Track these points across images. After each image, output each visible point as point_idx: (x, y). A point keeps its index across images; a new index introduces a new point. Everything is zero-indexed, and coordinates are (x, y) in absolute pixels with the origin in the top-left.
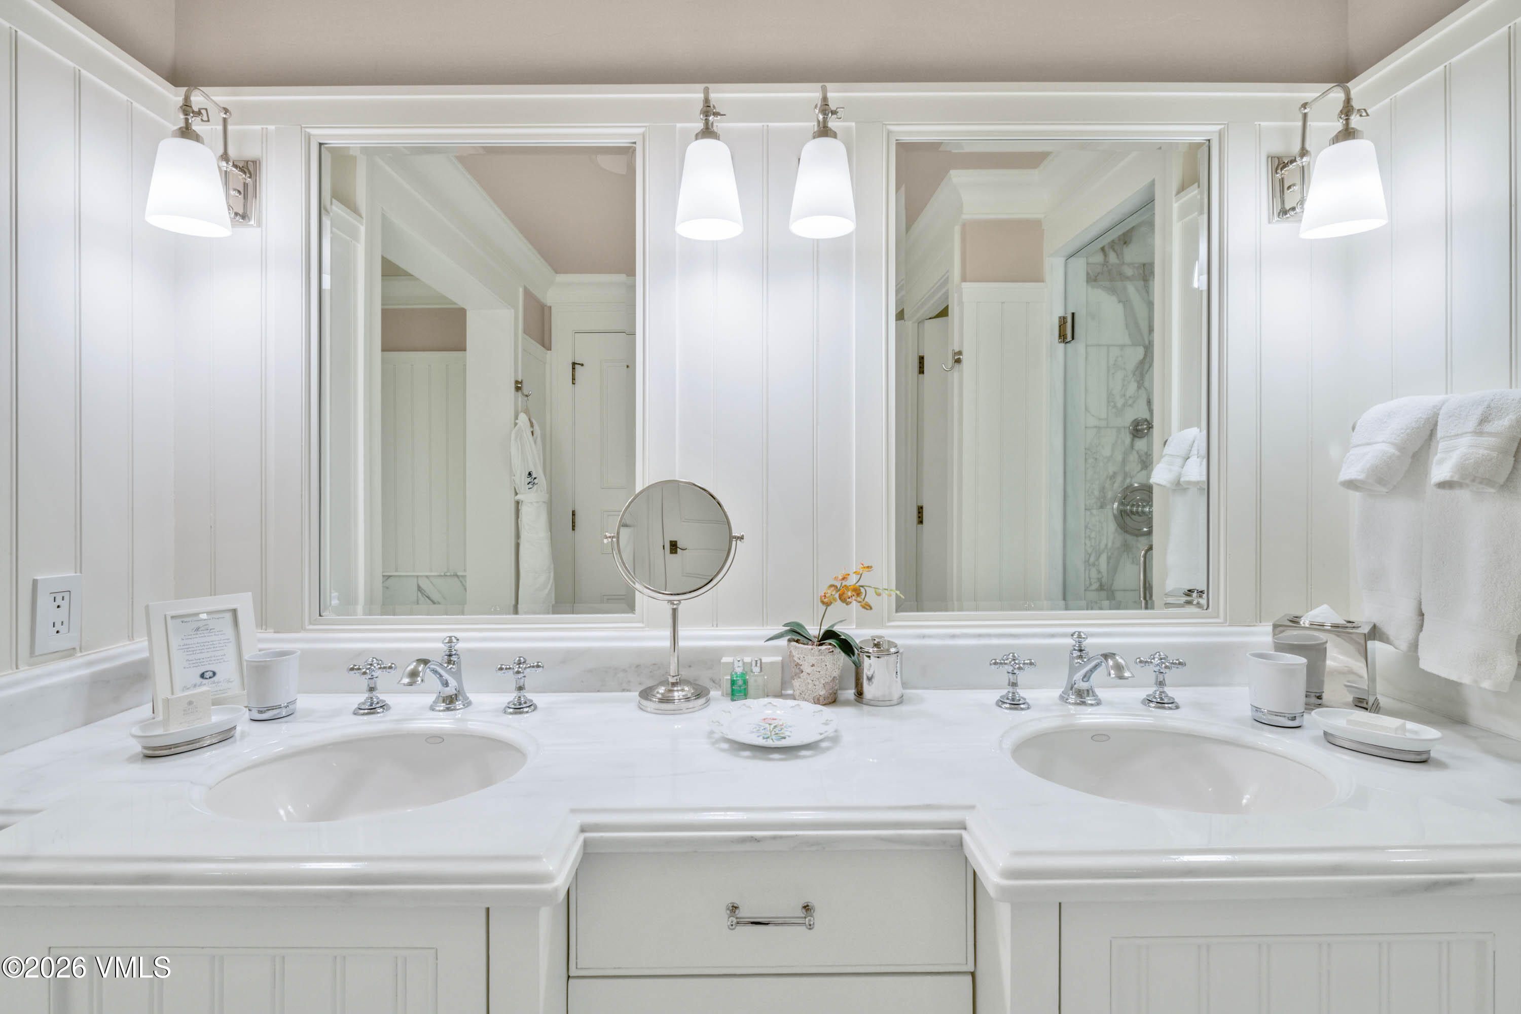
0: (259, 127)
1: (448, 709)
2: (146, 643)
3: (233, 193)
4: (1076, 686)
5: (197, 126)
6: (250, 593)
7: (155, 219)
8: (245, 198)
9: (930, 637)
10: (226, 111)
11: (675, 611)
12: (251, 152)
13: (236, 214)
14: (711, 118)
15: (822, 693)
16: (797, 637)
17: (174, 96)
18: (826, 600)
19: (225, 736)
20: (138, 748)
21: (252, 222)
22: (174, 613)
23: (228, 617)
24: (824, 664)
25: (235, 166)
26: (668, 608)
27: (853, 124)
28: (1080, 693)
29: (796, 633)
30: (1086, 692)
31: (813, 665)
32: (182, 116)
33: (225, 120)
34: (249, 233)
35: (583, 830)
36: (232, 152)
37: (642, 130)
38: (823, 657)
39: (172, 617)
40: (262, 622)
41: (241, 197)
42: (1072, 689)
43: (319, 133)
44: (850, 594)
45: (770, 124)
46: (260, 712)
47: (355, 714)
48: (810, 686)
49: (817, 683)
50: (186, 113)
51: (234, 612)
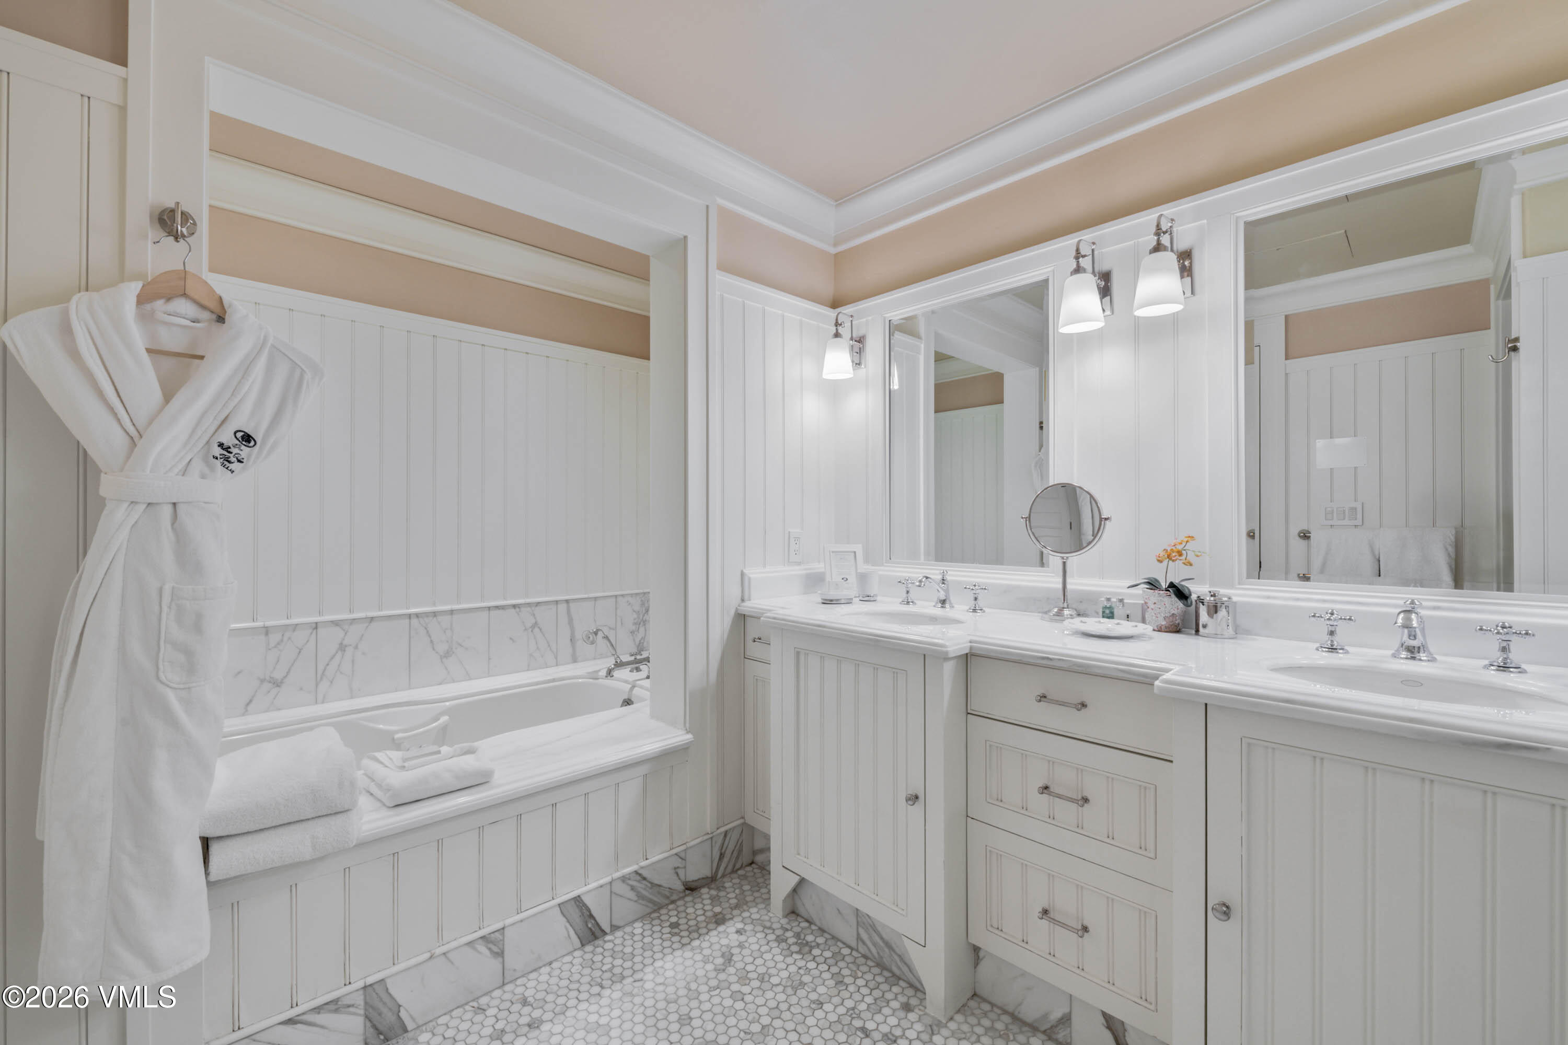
0: (865, 320)
1: (942, 607)
2: (823, 566)
3: (855, 354)
4: (1406, 644)
5: (840, 330)
6: (861, 545)
7: (825, 376)
8: (860, 354)
9: (1275, 598)
10: (852, 316)
11: (1064, 563)
12: (861, 333)
13: (856, 364)
14: (1081, 259)
15: (1164, 623)
16: (1151, 587)
17: (832, 314)
18: (1160, 559)
19: (849, 602)
20: (821, 601)
21: (863, 366)
22: (834, 550)
23: (853, 554)
24: (1163, 603)
25: (856, 341)
26: (1060, 562)
27: (1205, 221)
28: (1410, 650)
29: (1153, 584)
30: (1416, 649)
31: (1155, 603)
32: (835, 328)
33: (852, 321)
34: (862, 371)
35: (970, 642)
36: (854, 336)
37: (1053, 268)
38: (1161, 598)
39: (833, 552)
40: (867, 560)
41: (858, 355)
42: (1402, 645)
43: (889, 316)
44: (1174, 554)
45: (1140, 240)
46: (863, 597)
47: (901, 603)
48: (1154, 618)
49: (1159, 616)
50: (836, 326)
51: (855, 552)
